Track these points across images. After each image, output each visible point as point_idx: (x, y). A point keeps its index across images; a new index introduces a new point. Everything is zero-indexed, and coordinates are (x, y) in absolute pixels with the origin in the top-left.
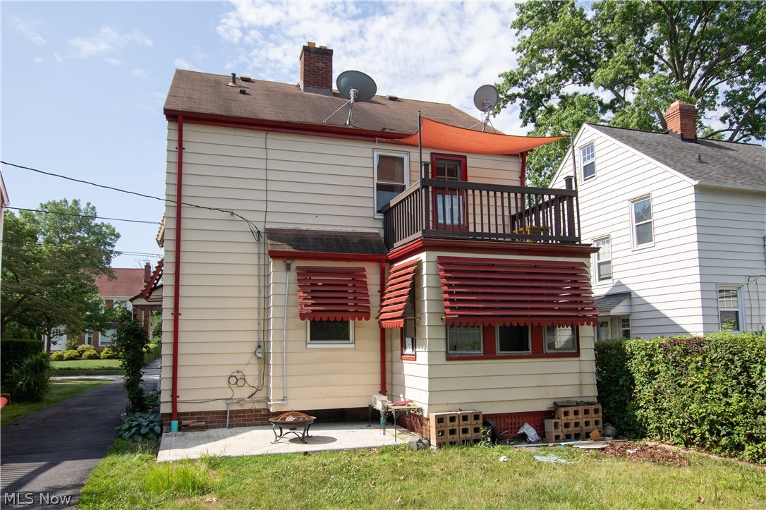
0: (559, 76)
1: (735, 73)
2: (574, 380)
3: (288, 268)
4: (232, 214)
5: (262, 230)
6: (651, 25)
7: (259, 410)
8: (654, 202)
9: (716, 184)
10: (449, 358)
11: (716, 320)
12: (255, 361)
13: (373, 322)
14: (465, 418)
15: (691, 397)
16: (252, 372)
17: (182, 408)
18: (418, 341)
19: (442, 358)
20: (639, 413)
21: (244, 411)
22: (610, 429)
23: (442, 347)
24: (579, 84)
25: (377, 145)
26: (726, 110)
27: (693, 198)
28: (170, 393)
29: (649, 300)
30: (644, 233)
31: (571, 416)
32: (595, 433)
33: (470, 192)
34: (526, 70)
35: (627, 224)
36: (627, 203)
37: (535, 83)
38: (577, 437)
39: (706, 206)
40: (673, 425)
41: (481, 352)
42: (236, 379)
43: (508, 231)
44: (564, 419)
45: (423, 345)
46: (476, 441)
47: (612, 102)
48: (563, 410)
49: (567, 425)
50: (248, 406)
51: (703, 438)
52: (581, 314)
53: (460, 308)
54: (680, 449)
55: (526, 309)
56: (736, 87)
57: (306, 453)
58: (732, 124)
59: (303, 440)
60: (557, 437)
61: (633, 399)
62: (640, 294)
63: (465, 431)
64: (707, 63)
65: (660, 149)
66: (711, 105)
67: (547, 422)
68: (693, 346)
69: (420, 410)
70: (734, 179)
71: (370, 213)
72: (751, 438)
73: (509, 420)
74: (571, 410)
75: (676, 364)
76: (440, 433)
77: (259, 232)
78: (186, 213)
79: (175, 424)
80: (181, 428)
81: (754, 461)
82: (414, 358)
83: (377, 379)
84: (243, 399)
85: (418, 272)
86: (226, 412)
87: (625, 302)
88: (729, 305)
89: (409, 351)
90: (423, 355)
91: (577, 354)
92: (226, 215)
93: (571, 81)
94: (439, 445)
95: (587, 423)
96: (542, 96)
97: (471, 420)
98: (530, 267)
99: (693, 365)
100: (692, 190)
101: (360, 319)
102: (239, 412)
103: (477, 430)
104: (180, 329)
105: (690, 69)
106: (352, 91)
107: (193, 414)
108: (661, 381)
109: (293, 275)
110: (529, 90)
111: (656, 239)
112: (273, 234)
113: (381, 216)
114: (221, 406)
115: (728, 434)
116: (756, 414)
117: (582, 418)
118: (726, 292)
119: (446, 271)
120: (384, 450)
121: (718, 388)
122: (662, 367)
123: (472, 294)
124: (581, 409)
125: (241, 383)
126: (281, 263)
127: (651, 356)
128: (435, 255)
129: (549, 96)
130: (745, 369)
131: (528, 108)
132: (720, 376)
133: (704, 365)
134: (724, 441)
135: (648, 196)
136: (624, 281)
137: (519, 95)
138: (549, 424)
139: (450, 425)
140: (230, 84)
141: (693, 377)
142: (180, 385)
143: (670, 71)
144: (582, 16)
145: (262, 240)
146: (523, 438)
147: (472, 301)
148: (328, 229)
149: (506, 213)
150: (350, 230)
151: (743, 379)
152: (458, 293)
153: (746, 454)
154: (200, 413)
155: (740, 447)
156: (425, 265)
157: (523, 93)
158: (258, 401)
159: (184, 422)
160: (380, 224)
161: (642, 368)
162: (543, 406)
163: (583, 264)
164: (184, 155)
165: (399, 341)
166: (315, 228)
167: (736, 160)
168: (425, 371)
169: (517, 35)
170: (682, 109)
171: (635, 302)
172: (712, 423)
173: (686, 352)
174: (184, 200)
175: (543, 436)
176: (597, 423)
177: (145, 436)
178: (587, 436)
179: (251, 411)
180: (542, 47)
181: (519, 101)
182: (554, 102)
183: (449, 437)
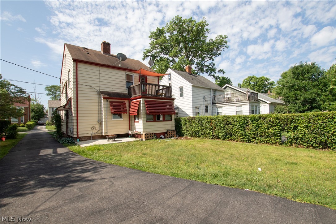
0: (160, 52)
1: (198, 58)
2: (171, 126)
3: (107, 101)
4: (91, 87)
5: (99, 91)
6: (181, 43)
7: (99, 136)
8: (184, 88)
9: (196, 85)
10: (147, 122)
11: (195, 114)
12: (98, 124)
13: (128, 114)
14: (150, 134)
15: (192, 128)
16: (97, 126)
17: (80, 136)
18: (139, 118)
19: (145, 122)
20: (183, 132)
21: (95, 136)
22: (177, 135)
23: (145, 119)
24: (165, 55)
25: (127, 72)
26: (196, 66)
27: (191, 88)
28: (76, 132)
29: (182, 109)
30: (181, 95)
31: (170, 133)
32: (175, 136)
33: (147, 85)
34: (152, 50)
35: (178, 92)
36: (178, 88)
37: (154, 53)
38: (171, 137)
39: (194, 90)
40: (189, 133)
41: (153, 120)
42: (93, 128)
43: (155, 94)
44: (169, 134)
45: (141, 119)
46: (153, 139)
47: (172, 60)
48: (169, 132)
49: (170, 135)
50: (96, 135)
51: (194, 135)
52: (172, 112)
53: (149, 111)
54: (190, 138)
55: (159, 111)
56: (198, 61)
57: (118, 143)
58: (197, 69)
59: (115, 141)
60: (168, 137)
61: (182, 129)
62: (181, 108)
63: (150, 137)
64: (192, 54)
65: (185, 76)
66: (193, 64)
67: (166, 134)
68: (192, 118)
69: (141, 133)
70: (199, 84)
71: (125, 88)
72: (202, 134)
73: (158, 134)
74: (170, 132)
75: (190, 122)
76: (146, 137)
77: (98, 92)
78: (79, 86)
79: (78, 140)
80: (80, 141)
81: (202, 138)
82: (138, 122)
83: (128, 127)
84: (95, 133)
85: (140, 103)
86: (91, 136)
87: (177, 110)
88: (197, 110)
89: (137, 120)
90: (141, 121)
91: (171, 121)
92: (90, 87)
93: (163, 53)
94: (146, 140)
95: (173, 134)
96: (156, 57)
97: (151, 134)
98: (162, 102)
99: (193, 122)
100: (191, 86)
101: (125, 113)
102: (94, 136)
103: (153, 136)
104: (78, 116)
105: (189, 55)
106: (121, 58)
107: (82, 137)
108: (187, 125)
109: (108, 103)
110: (153, 55)
111: (184, 96)
112: (102, 93)
113: (127, 89)
114: (90, 135)
115: (198, 134)
116: (203, 130)
117: (172, 134)
118: (197, 108)
119: (146, 103)
120: (134, 141)
121: (197, 126)
122: (187, 122)
123: (152, 108)
124: (172, 131)
125: (94, 129)
126: (105, 100)
127: (185, 120)
128: (144, 99)
129: (157, 57)
130: (201, 122)
131: (152, 59)
132: (197, 124)
133: (195, 122)
134: (198, 135)
135: (183, 86)
136: (177, 105)
137: (150, 56)
138: (166, 135)
139: (147, 136)
140: (83, 50)
141: (193, 124)
142: (79, 130)
143: (185, 54)
144: (166, 38)
145: (99, 94)
146: (161, 138)
147: (152, 109)
148: (115, 92)
149: (155, 89)
150: (120, 92)
151: (201, 124)
152: (149, 108)
153: (201, 137)
154: (84, 137)
155: (200, 136)
156: (141, 102)
157: (151, 55)
158: (99, 133)
159: (81, 139)
160: (127, 91)
161: (184, 123)
162: (165, 131)
163: (172, 102)
164: (78, 71)
165: (134, 118)
166: (112, 91)
167: (199, 80)
168: (142, 124)
169: (150, 40)
170: (189, 67)
171: (179, 110)
172: (196, 132)
173: (192, 119)
174: (78, 83)
175: (165, 137)
176: (175, 134)
177: (70, 143)
178: (173, 137)
179: (97, 136)
180: (156, 44)
181: (150, 57)
182: (158, 58)
183: (147, 138)
